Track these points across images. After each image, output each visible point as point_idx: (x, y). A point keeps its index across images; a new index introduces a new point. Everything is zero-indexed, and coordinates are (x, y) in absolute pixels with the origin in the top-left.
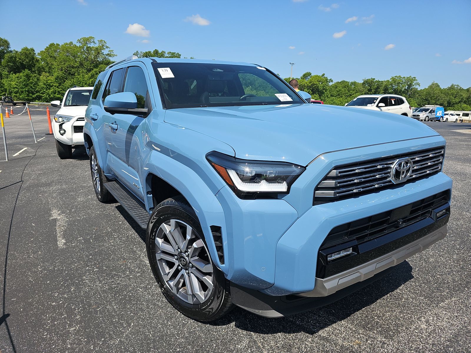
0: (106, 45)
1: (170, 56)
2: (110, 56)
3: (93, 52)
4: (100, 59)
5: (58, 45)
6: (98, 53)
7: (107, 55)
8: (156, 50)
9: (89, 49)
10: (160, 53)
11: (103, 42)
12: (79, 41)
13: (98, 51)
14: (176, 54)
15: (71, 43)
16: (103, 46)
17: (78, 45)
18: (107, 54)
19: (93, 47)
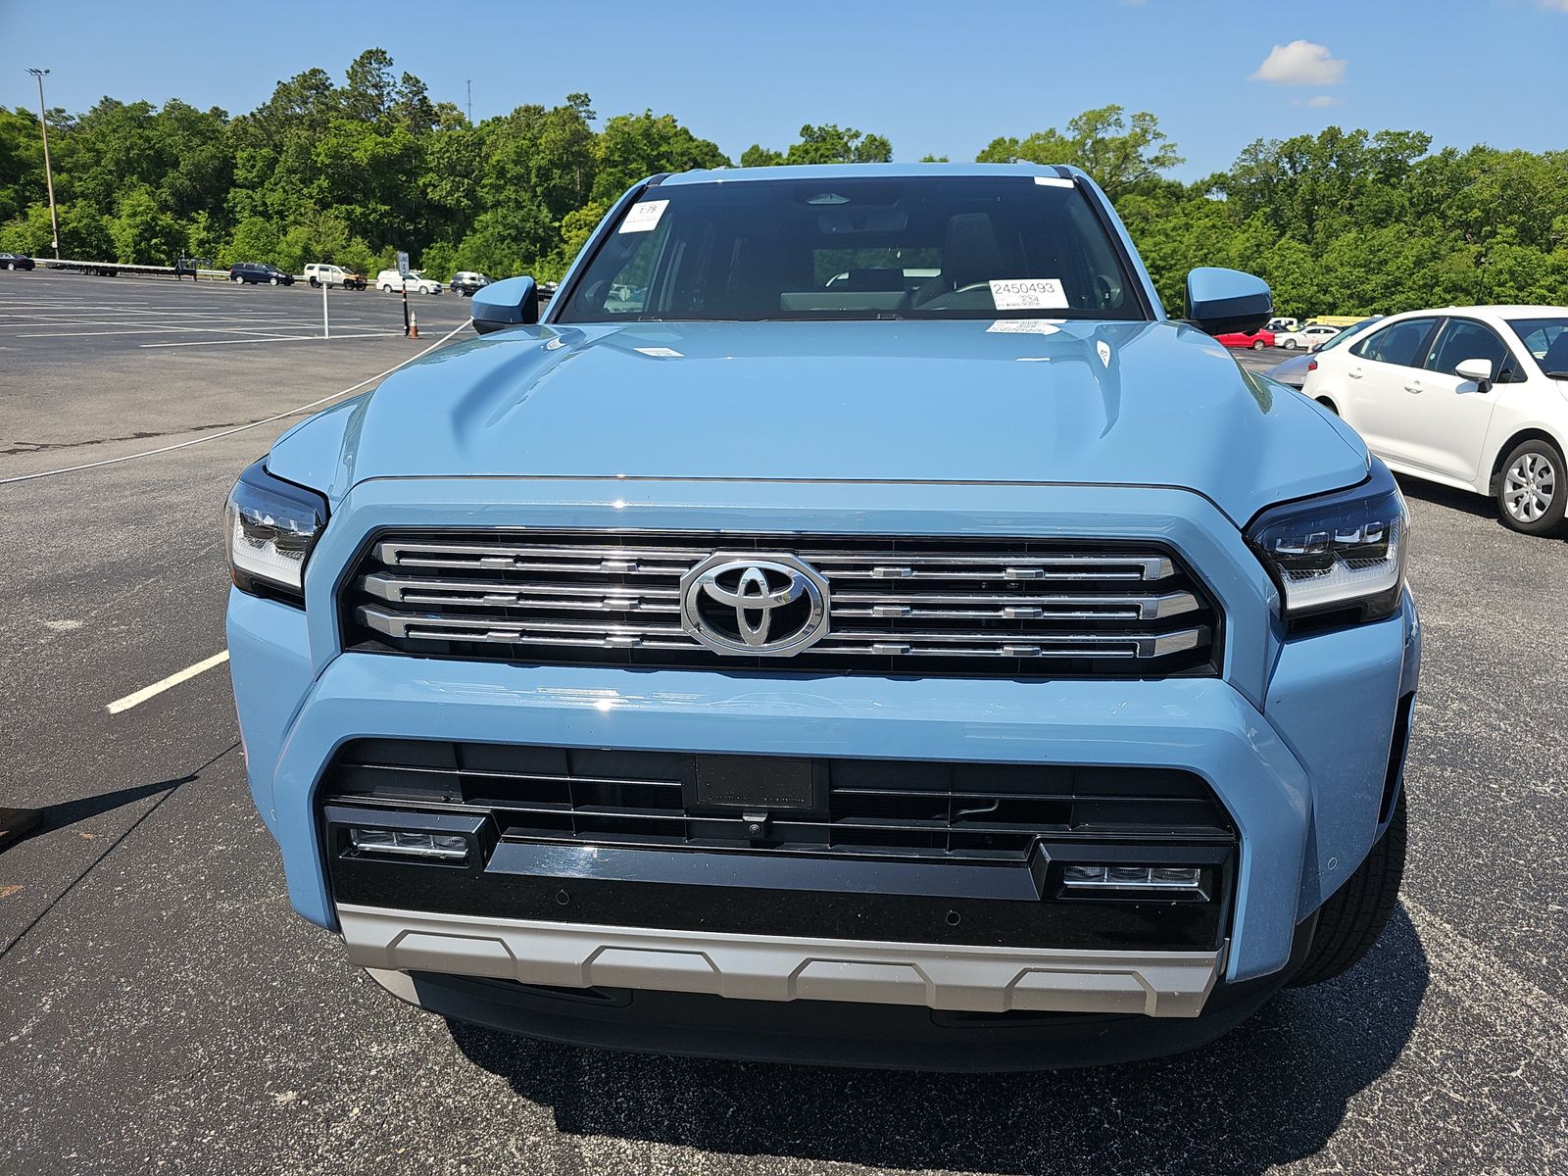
0: (1154, 128)
1: (1383, 145)
2: (1162, 164)
3: (1111, 155)
4: (1130, 176)
5: (1014, 142)
6: (1126, 157)
7: (1151, 162)
8: (1334, 128)
9: (1099, 147)
10: (1346, 137)
11: (1148, 118)
12: (1074, 124)
13: (1126, 152)
14: (1411, 135)
15: (1052, 132)
16: (1145, 132)
17: (1069, 136)
18: (1152, 157)
19: (1113, 140)
